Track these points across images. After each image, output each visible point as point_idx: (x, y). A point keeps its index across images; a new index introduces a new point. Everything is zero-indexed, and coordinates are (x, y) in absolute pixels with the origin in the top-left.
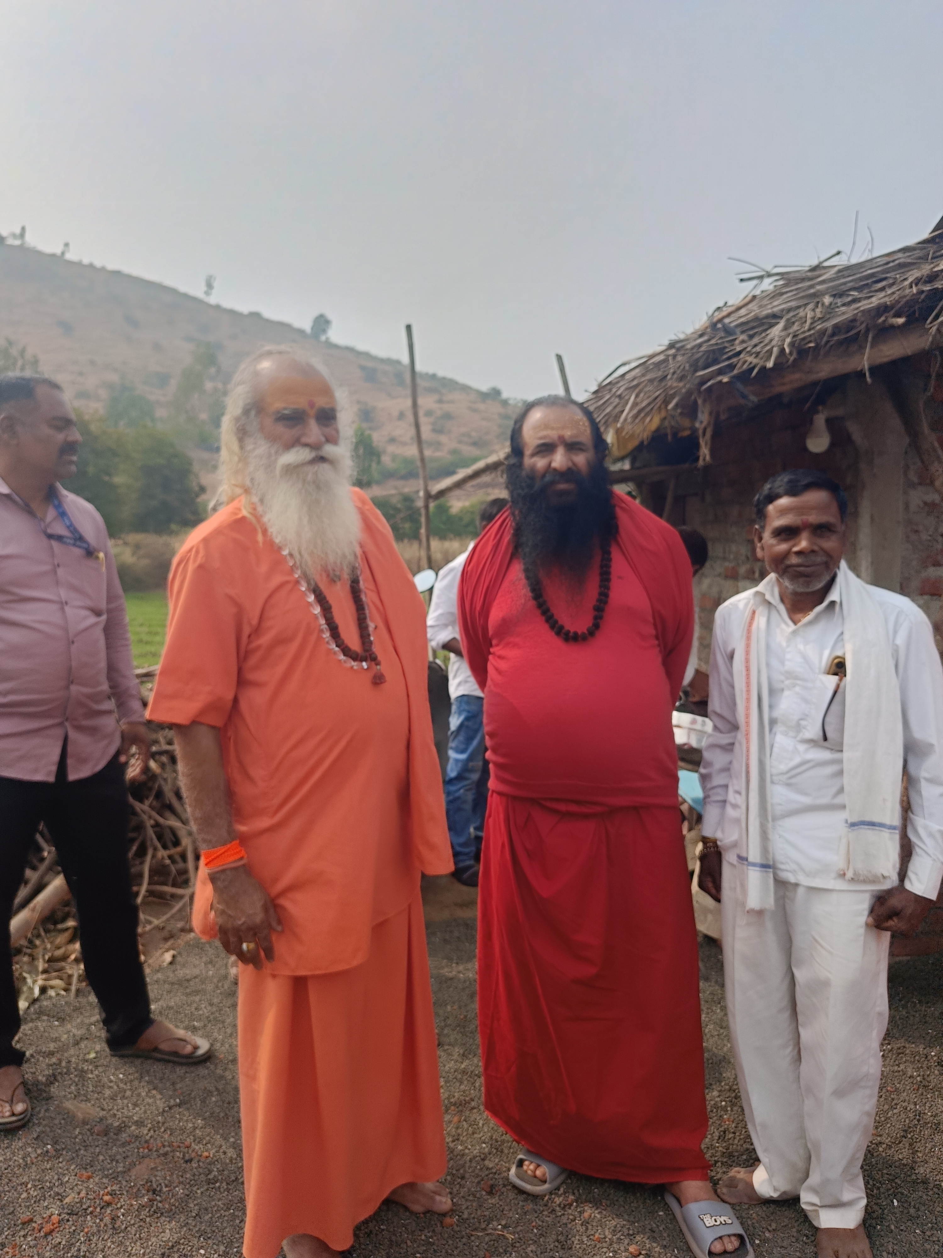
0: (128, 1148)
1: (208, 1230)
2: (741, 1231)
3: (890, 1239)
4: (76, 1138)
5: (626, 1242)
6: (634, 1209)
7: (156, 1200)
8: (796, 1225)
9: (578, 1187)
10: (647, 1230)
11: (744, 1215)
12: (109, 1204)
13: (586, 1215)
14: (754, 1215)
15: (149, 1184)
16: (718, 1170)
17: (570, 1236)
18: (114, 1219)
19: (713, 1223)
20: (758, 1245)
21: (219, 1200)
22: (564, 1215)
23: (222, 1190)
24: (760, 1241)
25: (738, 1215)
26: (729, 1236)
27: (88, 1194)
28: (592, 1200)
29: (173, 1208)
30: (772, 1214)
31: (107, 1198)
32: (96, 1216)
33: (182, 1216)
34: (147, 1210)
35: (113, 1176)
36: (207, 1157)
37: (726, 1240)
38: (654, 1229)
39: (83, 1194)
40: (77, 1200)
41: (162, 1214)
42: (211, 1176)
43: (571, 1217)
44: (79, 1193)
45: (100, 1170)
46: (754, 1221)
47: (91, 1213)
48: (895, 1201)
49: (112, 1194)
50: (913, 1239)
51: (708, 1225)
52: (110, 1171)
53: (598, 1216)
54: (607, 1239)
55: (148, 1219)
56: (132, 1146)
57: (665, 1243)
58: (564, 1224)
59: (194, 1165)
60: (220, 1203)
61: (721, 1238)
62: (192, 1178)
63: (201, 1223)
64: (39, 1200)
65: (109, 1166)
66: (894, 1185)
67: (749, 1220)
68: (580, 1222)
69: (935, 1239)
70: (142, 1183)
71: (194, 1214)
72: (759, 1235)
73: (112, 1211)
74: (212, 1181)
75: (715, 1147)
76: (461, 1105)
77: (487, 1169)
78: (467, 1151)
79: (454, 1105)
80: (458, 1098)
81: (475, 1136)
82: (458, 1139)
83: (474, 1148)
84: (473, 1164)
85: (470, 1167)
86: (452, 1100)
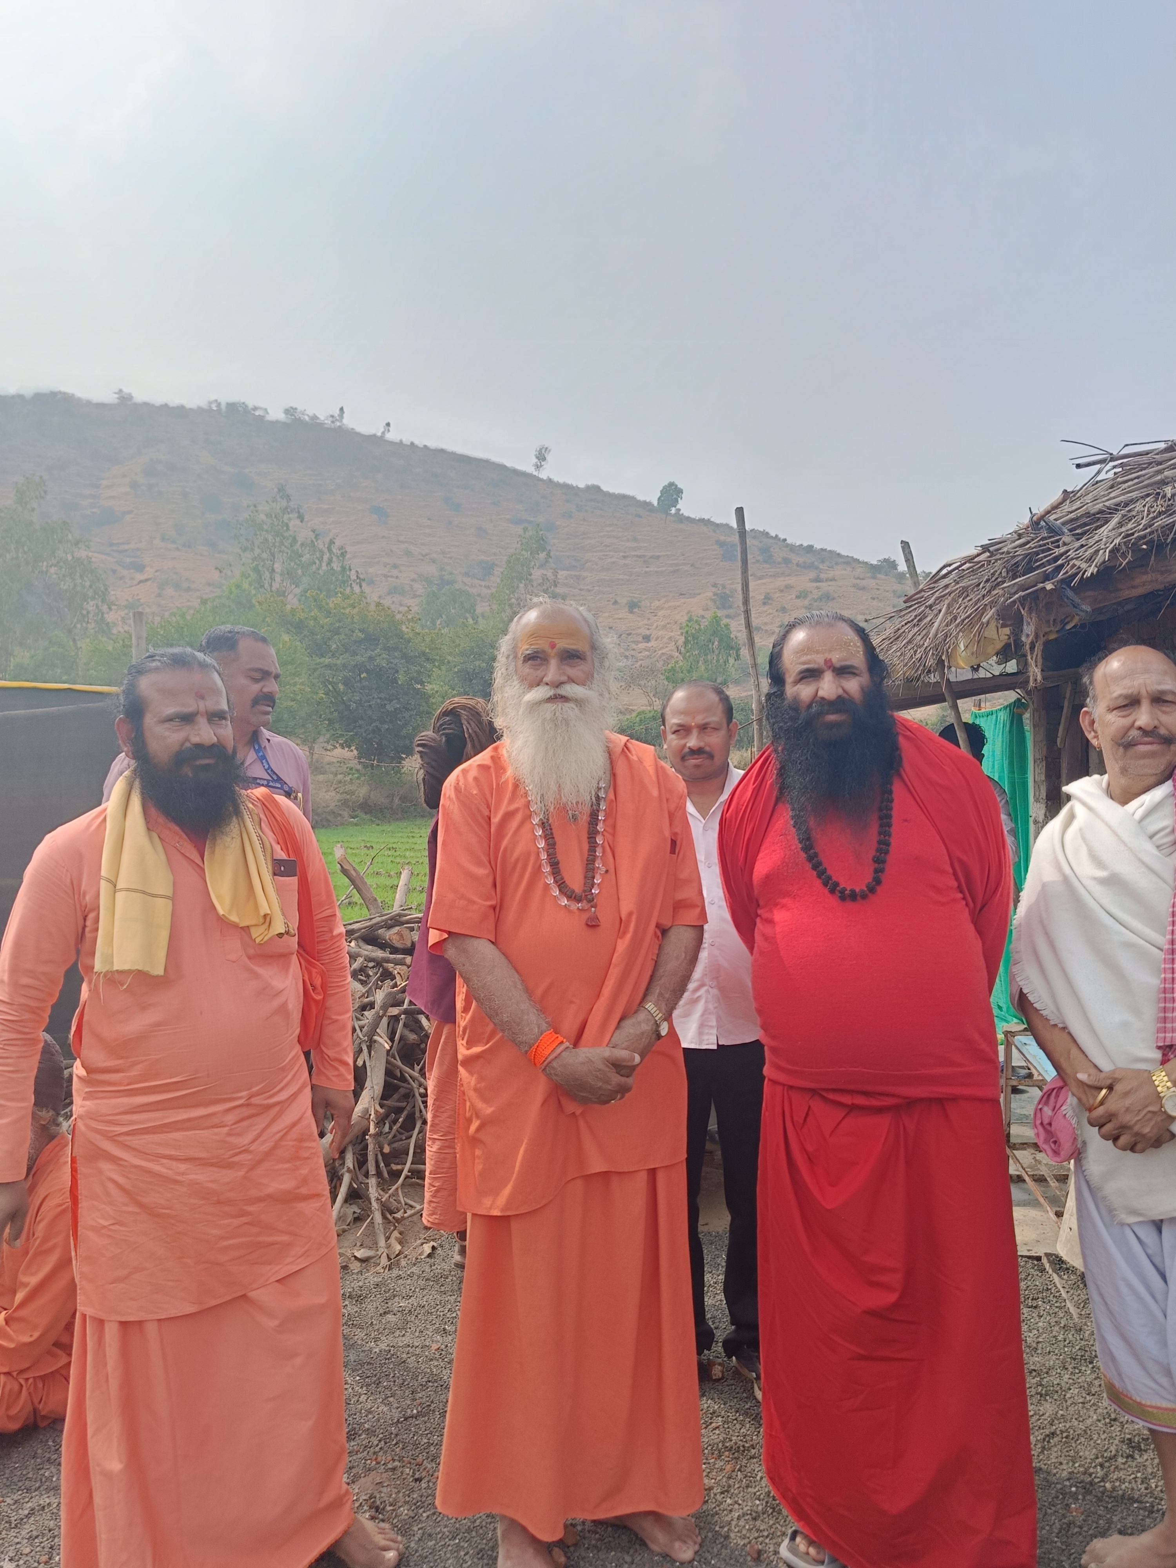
21: (446, 1526)
56: (360, 1456)
59: (424, 1485)
60: (445, 1530)
62: (419, 1498)
70: (365, 1498)
75: (1053, 1542)
76: (738, 1451)
77: (758, 1530)
78: (736, 1506)
79: (730, 1450)
80: (736, 1443)
81: (750, 1489)
82: (727, 1491)
83: (745, 1503)
84: (742, 1523)
85: (737, 1525)
86: (728, 1445)
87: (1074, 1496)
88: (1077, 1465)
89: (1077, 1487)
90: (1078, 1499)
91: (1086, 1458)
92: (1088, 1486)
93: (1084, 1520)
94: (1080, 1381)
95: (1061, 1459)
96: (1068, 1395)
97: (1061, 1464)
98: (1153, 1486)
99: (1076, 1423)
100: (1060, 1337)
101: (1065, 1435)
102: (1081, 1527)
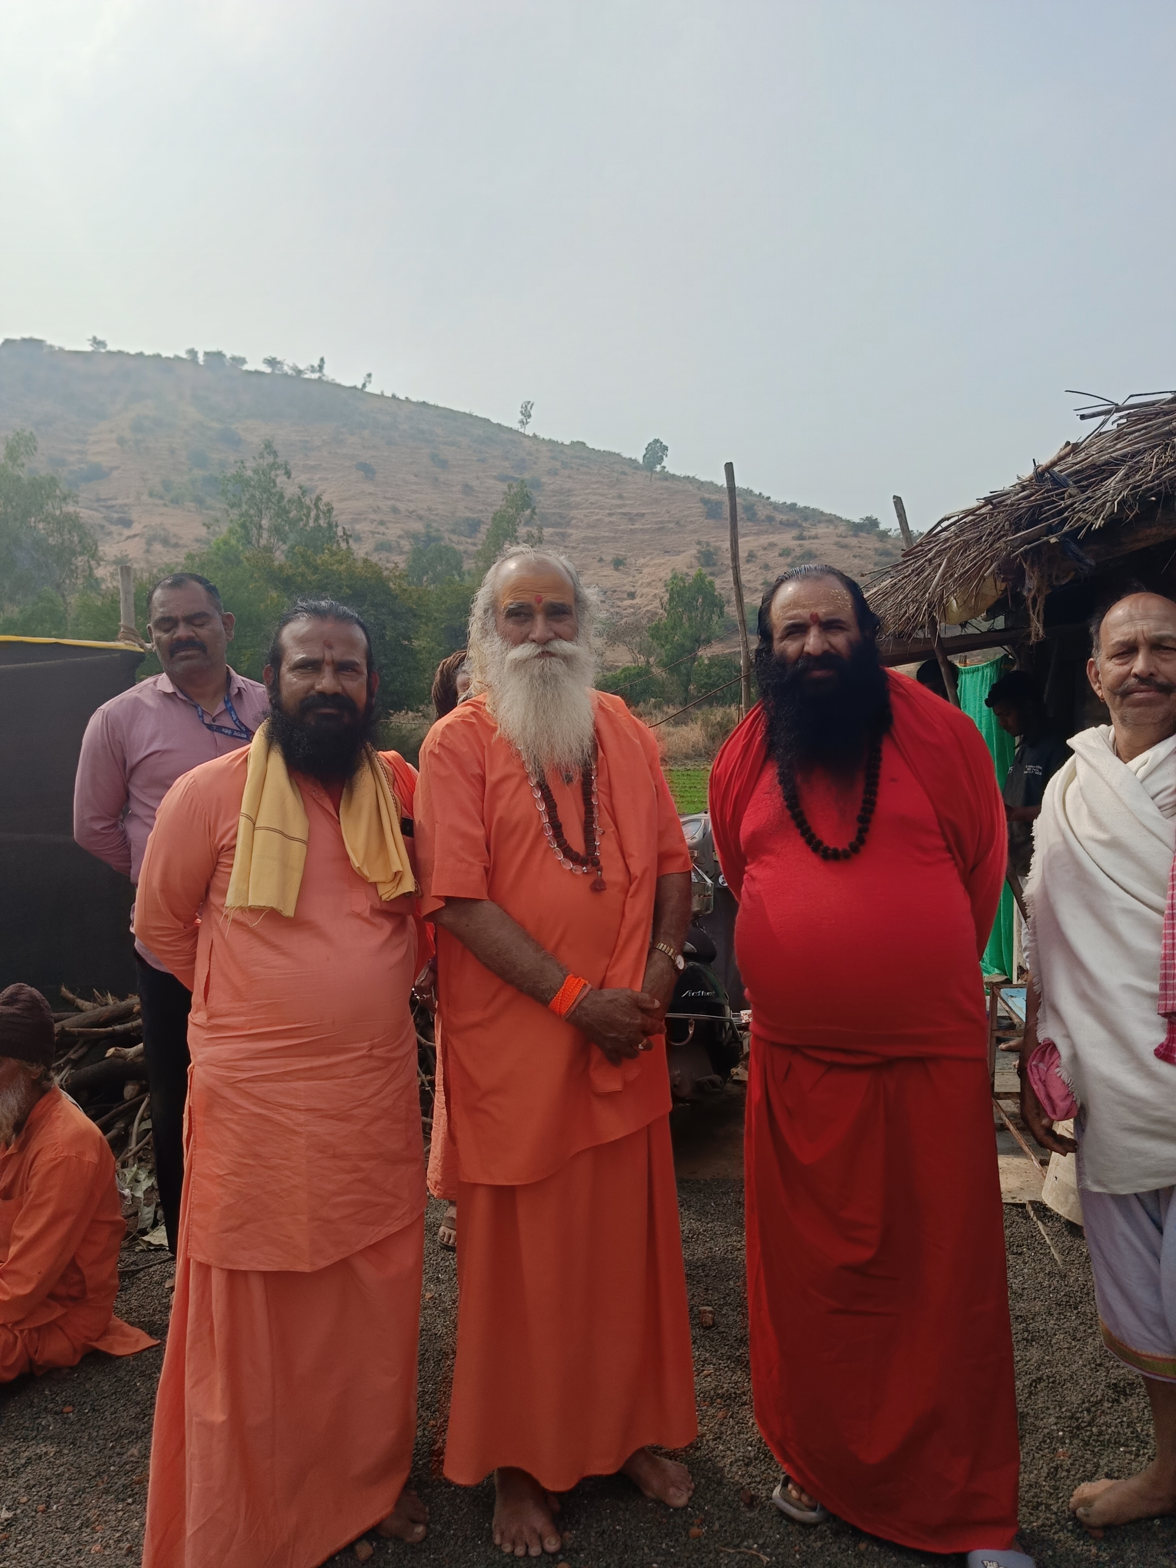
13: (862, 1546)
22: (836, 1541)
43: (843, 1546)
53: (877, 1550)
58: (833, 1553)
68: (854, 1554)
75: (1040, 1486)
76: (730, 1398)
77: (750, 1476)
78: (729, 1452)
79: (721, 1398)
80: (728, 1391)
81: (742, 1436)
82: (720, 1438)
83: (737, 1450)
84: (734, 1469)
85: (729, 1471)
86: (720, 1392)
87: (1062, 1441)
88: (1063, 1410)
89: (1063, 1430)
90: (1065, 1443)
91: (1072, 1403)
92: (1075, 1431)
93: (1071, 1464)
94: (1065, 1326)
95: (1049, 1404)
96: (1054, 1341)
97: (1048, 1408)
98: (1139, 1430)
99: (1062, 1368)
100: (1046, 1283)
101: (1051, 1380)
102: (1068, 1471)
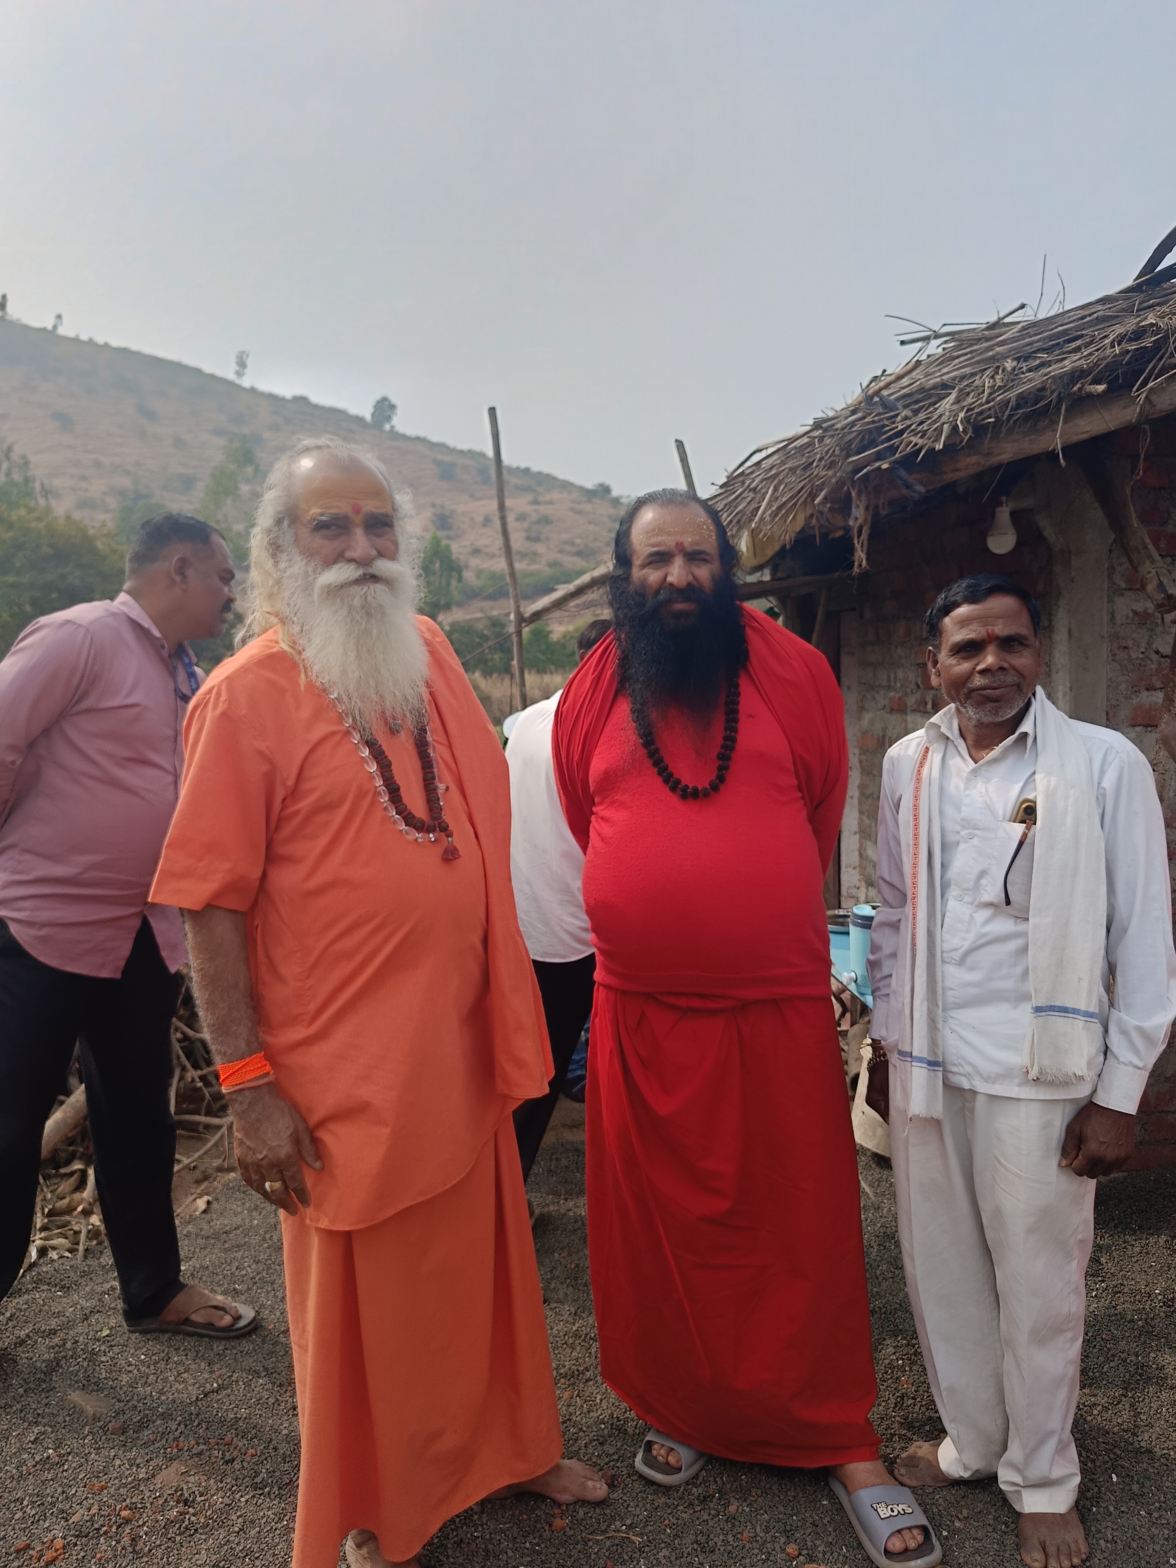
0: (151, 1449)
1: (255, 1548)
2: (924, 1521)
3: (1109, 1524)
4: (84, 1438)
5: (783, 1540)
6: (791, 1499)
7: (188, 1513)
8: (992, 1510)
9: (722, 1474)
10: (808, 1524)
11: (927, 1501)
12: (128, 1521)
13: (732, 1509)
14: (941, 1500)
15: (178, 1494)
16: (895, 1445)
17: (712, 1536)
18: (134, 1540)
19: (889, 1513)
20: (946, 1538)
21: (269, 1509)
22: (704, 1509)
23: (273, 1496)
24: (949, 1532)
25: (919, 1501)
26: (910, 1528)
27: (100, 1510)
28: (739, 1489)
29: (210, 1521)
30: (963, 1497)
31: (124, 1513)
32: (111, 1537)
33: (221, 1531)
34: (177, 1526)
35: (133, 1485)
36: (252, 1456)
37: (906, 1533)
38: (817, 1523)
39: (94, 1510)
40: (87, 1518)
41: (196, 1530)
42: (258, 1480)
43: (713, 1512)
44: (89, 1509)
45: (116, 1478)
46: (941, 1508)
47: (105, 1533)
48: (1114, 1476)
49: (132, 1508)
50: (1137, 1522)
51: (883, 1516)
52: (129, 1479)
53: (747, 1509)
54: (758, 1538)
55: (178, 1538)
56: (157, 1445)
57: (830, 1540)
58: (704, 1521)
59: (237, 1466)
60: (270, 1513)
61: (899, 1531)
62: (234, 1482)
63: (247, 1539)
64: (38, 1520)
65: (127, 1473)
66: (1112, 1456)
67: (934, 1507)
68: (725, 1518)
69: (1164, 1521)
70: (170, 1492)
71: (237, 1529)
72: (947, 1525)
73: (131, 1529)
74: (261, 1485)
75: (890, 1417)
76: (573, 1377)
77: (607, 1455)
78: (581, 1434)
79: (565, 1377)
80: (570, 1369)
81: (592, 1414)
82: (570, 1420)
83: (590, 1429)
84: (590, 1451)
85: (585, 1454)
87: (902, 1369)
90: (906, 1371)
92: (913, 1357)
93: (916, 1391)
102: (914, 1398)
